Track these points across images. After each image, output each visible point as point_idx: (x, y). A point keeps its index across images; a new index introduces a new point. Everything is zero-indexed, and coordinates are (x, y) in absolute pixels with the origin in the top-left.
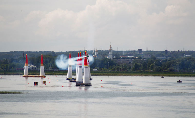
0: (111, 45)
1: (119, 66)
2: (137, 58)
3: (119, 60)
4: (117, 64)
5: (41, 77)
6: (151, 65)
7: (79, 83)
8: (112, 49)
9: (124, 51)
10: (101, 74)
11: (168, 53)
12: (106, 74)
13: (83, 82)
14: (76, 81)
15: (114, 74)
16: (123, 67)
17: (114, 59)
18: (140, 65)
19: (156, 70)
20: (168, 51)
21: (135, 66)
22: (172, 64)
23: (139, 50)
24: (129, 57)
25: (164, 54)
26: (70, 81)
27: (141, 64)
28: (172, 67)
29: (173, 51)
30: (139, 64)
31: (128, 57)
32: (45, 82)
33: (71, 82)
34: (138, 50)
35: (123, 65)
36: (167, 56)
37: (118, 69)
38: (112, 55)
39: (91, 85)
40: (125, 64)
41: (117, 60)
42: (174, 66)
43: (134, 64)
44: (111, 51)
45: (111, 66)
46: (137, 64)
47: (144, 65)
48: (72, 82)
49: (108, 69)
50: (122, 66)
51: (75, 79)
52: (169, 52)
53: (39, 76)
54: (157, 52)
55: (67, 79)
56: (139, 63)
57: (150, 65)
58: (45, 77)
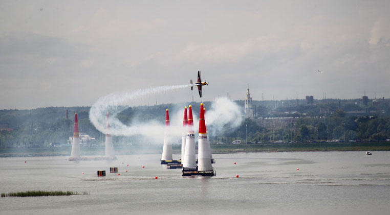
0: (248, 90)
1: (267, 133)
2: (305, 114)
3: (267, 121)
4: (264, 128)
5: (108, 159)
6: (336, 128)
7: (189, 170)
8: (251, 98)
9: (277, 101)
10: (231, 150)
11: (368, 103)
12: (243, 150)
13: (197, 168)
14: (181, 167)
15: (259, 150)
16: (276, 134)
17: (256, 118)
18: (313, 129)
19: (346, 139)
20: (369, 98)
21: (301, 131)
22: (379, 125)
23: (307, 97)
24: (287, 113)
25: (361, 105)
26: (169, 167)
27: (315, 128)
28: (380, 131)
29: (380, 99)
30: (310, 127)
31: (285, 112)
32: (115, 171)
33: (171, 168)
34: (305, 98)
35: (276, 131)
36: (367, 109)
37: (266, 139)
38: (252, 111)
39: (214, 173)
40: (281, 128)
41: (263, 119)
42: (385, 130)
43: (300, 129)
44: (249, 101)
45: (251, 132)
46: (306, 127)
47: (320, 130)
48: (175, 168)
49: (245, 139)
50: (274, 132)
51: (181, 163)
52: (372, 100)
53: (104, 156)
54: (345, 101)
55: (163, 162)
56: (309, 124)
57: (334, 128)
58: (115, 159)
